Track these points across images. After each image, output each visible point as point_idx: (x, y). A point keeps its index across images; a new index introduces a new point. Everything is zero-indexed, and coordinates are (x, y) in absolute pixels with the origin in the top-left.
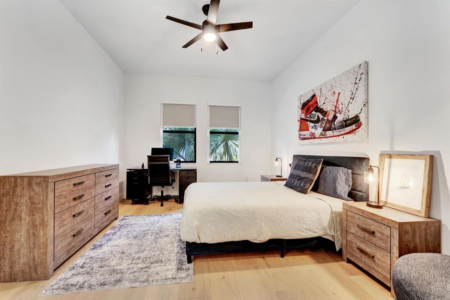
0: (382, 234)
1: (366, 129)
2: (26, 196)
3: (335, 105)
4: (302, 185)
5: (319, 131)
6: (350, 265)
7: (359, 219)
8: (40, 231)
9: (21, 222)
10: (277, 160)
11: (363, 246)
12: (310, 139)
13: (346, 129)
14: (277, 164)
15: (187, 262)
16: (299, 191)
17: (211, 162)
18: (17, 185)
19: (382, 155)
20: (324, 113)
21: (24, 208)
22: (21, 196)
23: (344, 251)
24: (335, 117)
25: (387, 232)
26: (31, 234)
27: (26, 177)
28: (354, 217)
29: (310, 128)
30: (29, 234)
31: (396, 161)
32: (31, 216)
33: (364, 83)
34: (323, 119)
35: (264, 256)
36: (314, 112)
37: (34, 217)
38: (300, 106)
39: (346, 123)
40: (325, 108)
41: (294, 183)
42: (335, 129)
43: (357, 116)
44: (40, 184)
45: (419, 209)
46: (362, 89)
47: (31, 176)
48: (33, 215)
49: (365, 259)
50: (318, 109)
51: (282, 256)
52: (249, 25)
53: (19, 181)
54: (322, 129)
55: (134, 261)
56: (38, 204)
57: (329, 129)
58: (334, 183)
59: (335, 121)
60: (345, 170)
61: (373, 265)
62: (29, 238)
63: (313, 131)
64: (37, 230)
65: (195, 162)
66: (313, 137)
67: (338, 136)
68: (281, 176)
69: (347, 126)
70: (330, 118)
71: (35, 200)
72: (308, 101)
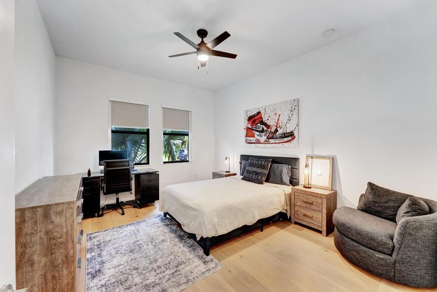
0: (317, 202)
1: (297, 140)
2: (40, 231)
3: (277, 122)
4: (259, 178)
5: (263, 138)
6: (296, 226)
7: (303, 196)
8: (62, 270)
9: (31, 267)
10: (226, 159)
11: (305, 212)
12: (256, 143)
13: (284, 139)
14: (226, 162)
15: (205, 256)
16: (257, 183)
17: (164, 163)
18: (25, 220)
19: (307, 157)
20: (268, 127)
21: (38, 248)
22: (32, 234)
23: (293, 217)
24: (276, 131)
25: (320, 201)
26: (49, 277)
27: (41, 207)
28: (299, 195)
29: (256, 136)
30: (45, 279)
31: (315, 160)
32: (49, 256)
33: (297, 112)
34: (267, 131)
35: (251, 234)
36: (259, 124)
37: (54, 256)
38: (247, 118)
39: (285, 135)
40: (268, 123)
41: (252, 177)
42: (277, 138)
43: (292, 132)
44: (63, 212)
45: (328, 186)
46: (295, 115)
47: (48, 205)
48: (52, 254)
49: (307, 219)
50: (262, 123)
51: (262, 231)
52: (234, 56)
53: (28, 214)
54: (266, 137)
55: (158, 271)
56: (60, 238)
57: (272, 138)
58: (281, 175)
59: (276, 133)
60: (287, 166)
61: (312, 222)
62: (46, 284)
63: (259, 138)
64: (58, 271)
65: (148, 163)
66: (258, 142)
67: (279, 143)
68: (229, 172)
69: (285, 137)
70: (273, 130)
71: (55, 234)
72: (254, 116)
